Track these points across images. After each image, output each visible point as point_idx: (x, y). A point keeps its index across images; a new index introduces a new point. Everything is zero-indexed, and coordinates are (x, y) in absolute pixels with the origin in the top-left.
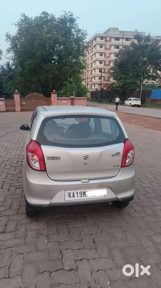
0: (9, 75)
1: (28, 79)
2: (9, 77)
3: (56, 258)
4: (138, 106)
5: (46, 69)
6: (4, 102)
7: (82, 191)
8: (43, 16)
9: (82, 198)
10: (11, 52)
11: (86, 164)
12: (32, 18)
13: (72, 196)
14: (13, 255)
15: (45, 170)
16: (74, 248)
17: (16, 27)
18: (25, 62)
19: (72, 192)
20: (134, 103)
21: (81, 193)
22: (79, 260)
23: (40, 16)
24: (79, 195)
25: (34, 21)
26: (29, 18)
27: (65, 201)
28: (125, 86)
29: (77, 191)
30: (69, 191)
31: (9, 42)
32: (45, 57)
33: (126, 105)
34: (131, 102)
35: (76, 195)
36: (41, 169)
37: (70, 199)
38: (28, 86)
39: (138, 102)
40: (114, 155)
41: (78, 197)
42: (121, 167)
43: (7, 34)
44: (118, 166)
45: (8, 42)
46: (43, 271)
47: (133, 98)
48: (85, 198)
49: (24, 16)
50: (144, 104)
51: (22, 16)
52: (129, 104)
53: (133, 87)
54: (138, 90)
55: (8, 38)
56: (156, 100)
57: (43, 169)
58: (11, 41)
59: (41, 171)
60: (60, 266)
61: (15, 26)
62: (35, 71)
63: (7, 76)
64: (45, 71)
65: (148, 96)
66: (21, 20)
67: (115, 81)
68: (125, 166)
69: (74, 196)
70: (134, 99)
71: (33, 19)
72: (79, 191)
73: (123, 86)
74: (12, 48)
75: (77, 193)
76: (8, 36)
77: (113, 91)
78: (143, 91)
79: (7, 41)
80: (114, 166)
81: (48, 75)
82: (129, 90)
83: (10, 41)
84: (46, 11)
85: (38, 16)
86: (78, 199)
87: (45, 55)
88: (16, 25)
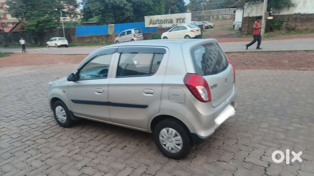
4: (65, 46)
20: (60, 43)
28: (40, 25)
33: (49, 47)
34: (56, 43)
39: (65, 42)
47: (57, 38)
50: (71, 43)
52: (54, 45)
53: (52, 26)
54: (59, 28)
56: (83, 38)
65: (74, 35)
67: (15, 18)
70: (59, 39)
73: (38, 24)
77: (23, 32)
78: (66, 29)
82: (48, 29)
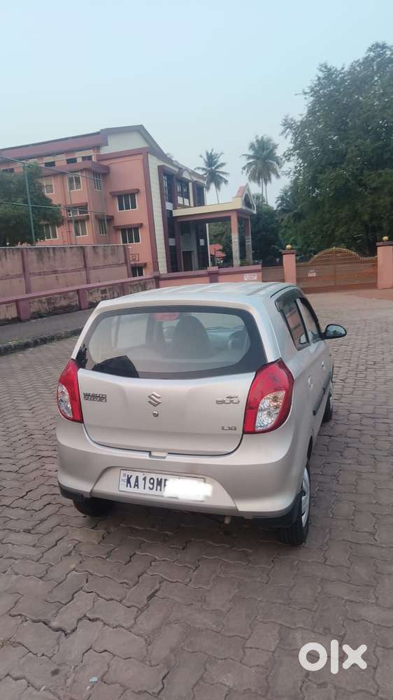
0: (296, 211)
1: (328, 216)
2: (295, 215)
3: (56, 600)
5: (374, 185)
6: (260, 274)
7: (155, 476)
8: (372, 54)
9: (154, 492)
10: (292, 158)
11: (156, 415)
12: (343, 69)
13: (133, 485)
14: (7, 573)
15: (81, 421)
16: (104, 594)
17: (305, 98)
18: (321, 177)
19: (134, 475)
21: (152, 481)
22: (91, 618)
23: (366, 58)
24: (148, 485)
25: (350, 73)
26: (336, 70)
27: (119, 492)
29: (146, 475)
30: (129, 473)
31: (290, 137)
32: (371, 155)
35: (141, 482)
36: (75, 418)
37: (129, 489)
38: (329, 232)
40: (223, 402)
41: (144, 488)
42: (244, 432)
43: (286, 121)
44: (235, 429)
45: (286, 137)
46: (16, 613)
48: (158, 493)
49: (326, 67)
51: (321, 70)
55: (288, 128)
57: (78, 417)
58: (294, 134)
59: (73, 420)
60: (48, 617)
61: (304, 96)
62: (344, 194)
63: (291, 214)
64: (370, 191)
66: (319, 78)
68: (254, 432)
69: (137, 485)
71: (346, 69)
72: (149, 476)
74: (295, 149)
75: (145, 479)
76: (288, 124)
79: (285, 135)
80: (223, 428)
81: (379, 199)
83: (291, 134)
84: (380, 42)
85: (359, 60)
86: (144, 492)
87: (370, 150)
88: (305, 93)
